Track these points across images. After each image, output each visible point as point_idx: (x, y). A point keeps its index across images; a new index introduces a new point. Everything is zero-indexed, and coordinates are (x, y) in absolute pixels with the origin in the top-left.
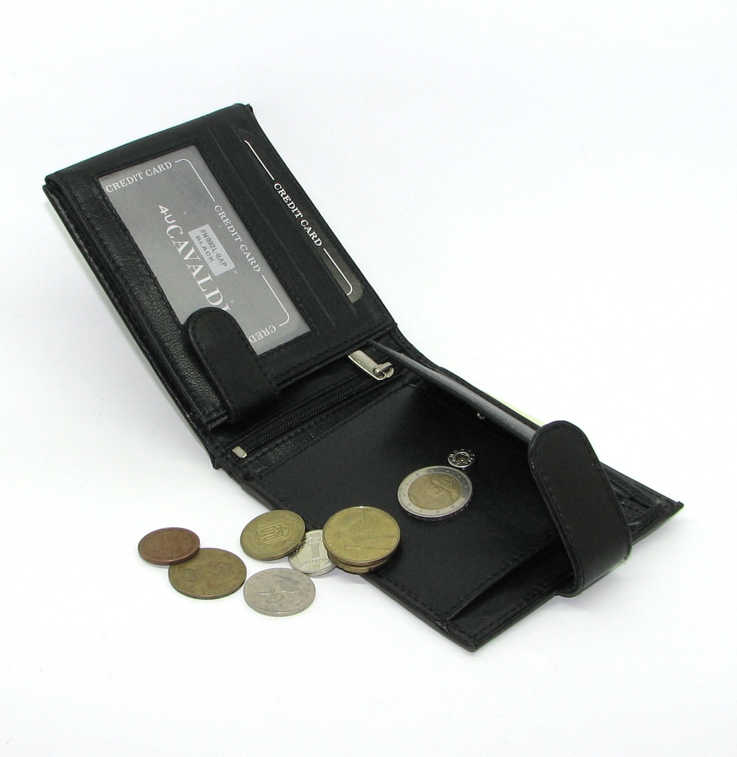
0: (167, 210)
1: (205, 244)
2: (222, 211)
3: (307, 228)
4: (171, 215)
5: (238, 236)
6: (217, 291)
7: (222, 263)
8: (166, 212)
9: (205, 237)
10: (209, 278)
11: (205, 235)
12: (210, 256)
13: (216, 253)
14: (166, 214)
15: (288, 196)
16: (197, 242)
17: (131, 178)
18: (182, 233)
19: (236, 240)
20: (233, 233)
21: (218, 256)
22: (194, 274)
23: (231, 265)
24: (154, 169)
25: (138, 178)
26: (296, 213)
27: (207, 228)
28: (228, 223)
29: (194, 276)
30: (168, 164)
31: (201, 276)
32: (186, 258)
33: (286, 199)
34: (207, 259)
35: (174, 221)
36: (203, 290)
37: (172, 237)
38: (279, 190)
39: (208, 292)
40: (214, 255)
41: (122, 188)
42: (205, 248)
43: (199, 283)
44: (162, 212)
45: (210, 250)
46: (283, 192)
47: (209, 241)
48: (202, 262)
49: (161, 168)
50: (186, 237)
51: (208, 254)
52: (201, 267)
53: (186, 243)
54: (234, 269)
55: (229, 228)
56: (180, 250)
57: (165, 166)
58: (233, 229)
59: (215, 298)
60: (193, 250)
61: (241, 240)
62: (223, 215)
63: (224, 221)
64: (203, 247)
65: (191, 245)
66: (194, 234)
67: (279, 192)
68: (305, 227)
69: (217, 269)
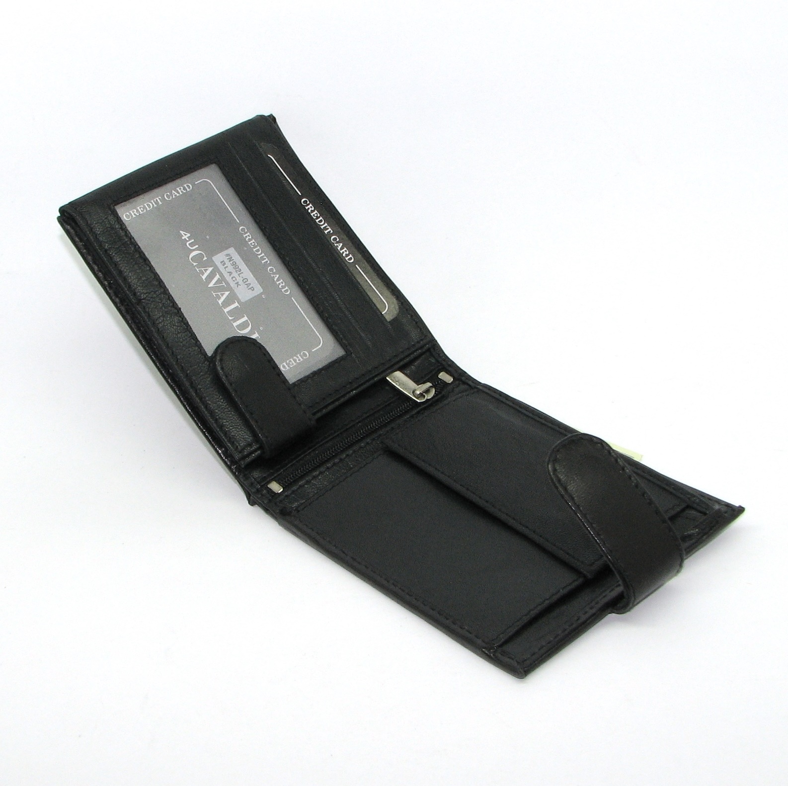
0: (189, 235)
1: (230, 268)
2: (246, 233)
3: (338, 244)
4: (193, 240)
5: (265, 257)
6: (245, 318)
7: (249, 287)
8: (188, 237)
9: (230, 261)
10: (236, 304)
11: (230, 259)
12: (236, 282)
13: (242, 278)
14: (188, 239)
15: (316, 212)
16: (221, 268)
17: (150, 204)
18: (205, 258)
19: (263, 262)
20: (260, 254)
21: (245, 280)
22: (220, 302)
23: (259, 289)
24: (173, 192)
25: (157, 203)
26: (325, 228)
27: (232, 251)
28: (253, 244)
29: (220, 303)
30: (188, 186)
31: (227, 303)
32: (211, 285)
33: (314, 215)
34: (232, 284)
35: (197, 246)
36: (230, 318)
37: (195, 264)
38: (307, 206)
39: (235, 320)
40: (239, 279)
41: (140, 215)
42: (230, 273)
43: (226, 310)
44: (183, 238)
45: (235, 274)
46: (311, 207)
47: (234, 265)
48: (229, 288)
49: (180, 190)
50: (210, 263)
51: (234, 279)
52: (227, 293)
53: (210, 269)
54: (262, 293)
55: (255, 250)
56: (204, 277)
57: (184, 189)
58: (259, 251)
59: (243, 326)
60: (218, 276)
61: (269, 262)
62: (248, 236)
63: (249, 243)
64: (228, 272)
65: (216, 270)
66: (218, 258)
67: (307, 208)
68: (336, 243)
69: (245, 294)
